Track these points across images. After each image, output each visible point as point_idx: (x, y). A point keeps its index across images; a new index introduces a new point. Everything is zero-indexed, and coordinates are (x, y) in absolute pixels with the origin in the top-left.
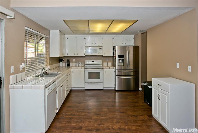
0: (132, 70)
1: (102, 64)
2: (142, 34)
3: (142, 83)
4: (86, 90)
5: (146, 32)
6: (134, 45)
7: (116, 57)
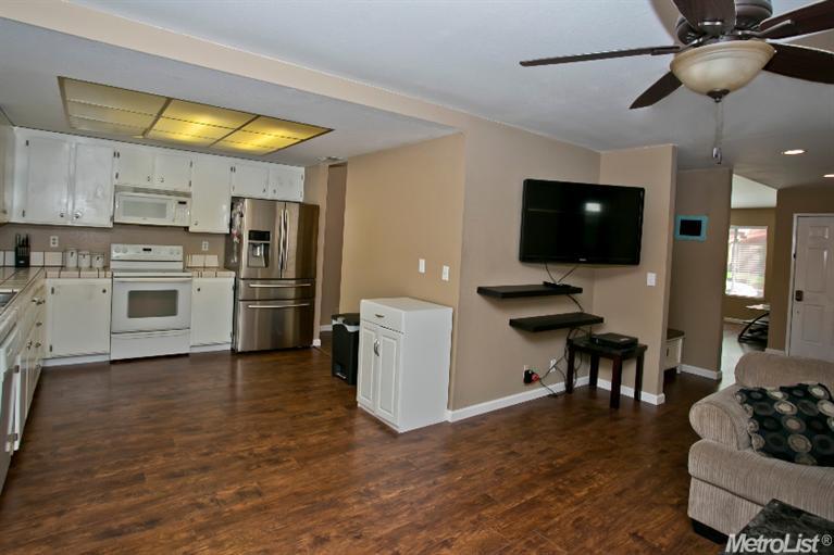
0: (293, 282)
1: (184, 261)
2: (330, 166)
3: (321, 324)
4: (114, 362)
5: (344, 165)
6: (301, 200)
7: (240, 237)
